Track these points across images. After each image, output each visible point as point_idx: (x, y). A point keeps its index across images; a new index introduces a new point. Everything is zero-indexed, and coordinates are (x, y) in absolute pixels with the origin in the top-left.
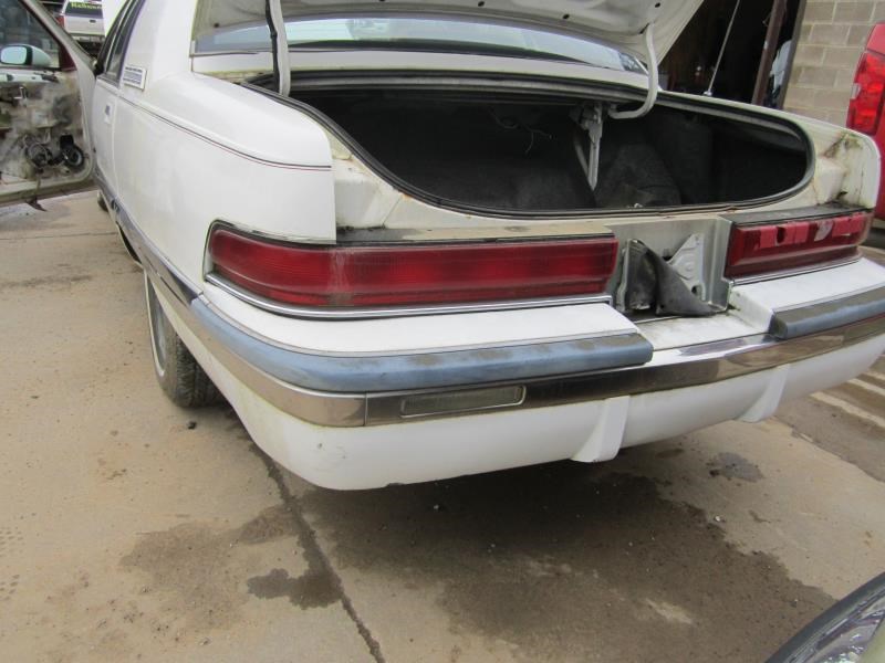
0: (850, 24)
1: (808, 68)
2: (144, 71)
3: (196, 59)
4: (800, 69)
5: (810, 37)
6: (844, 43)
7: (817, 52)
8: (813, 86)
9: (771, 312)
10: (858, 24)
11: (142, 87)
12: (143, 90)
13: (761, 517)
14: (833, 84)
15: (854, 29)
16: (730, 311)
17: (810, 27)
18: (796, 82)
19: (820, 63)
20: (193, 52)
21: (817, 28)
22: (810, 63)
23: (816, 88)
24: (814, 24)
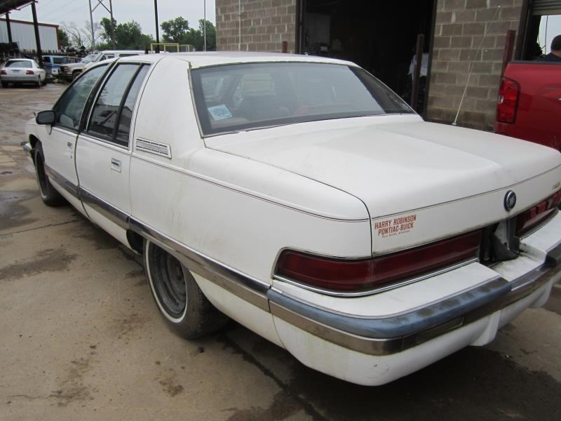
0: (460, 49)
1: (440, 74)
2: (168, 147)
3: (205, 139)
4: (435, 74)
5: (439, 57)
6: (459, 59)
7: (443, 65)
8: (444, 84)
9: (546, 253)
10: (465, 49)
11: (169, 156)
12: (170, 159)
13: (527, 351)
14: (455, 82)
15: (463, 52)
16: (521, 253)
17: (437, 51)
18: (434, 82)
19: (446, 71)
20: (203, 135)
21: (442, 52)
22: (441, 71)
23: (446, 85)
24: (440, 49)
